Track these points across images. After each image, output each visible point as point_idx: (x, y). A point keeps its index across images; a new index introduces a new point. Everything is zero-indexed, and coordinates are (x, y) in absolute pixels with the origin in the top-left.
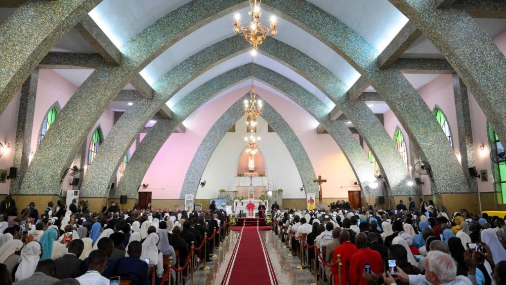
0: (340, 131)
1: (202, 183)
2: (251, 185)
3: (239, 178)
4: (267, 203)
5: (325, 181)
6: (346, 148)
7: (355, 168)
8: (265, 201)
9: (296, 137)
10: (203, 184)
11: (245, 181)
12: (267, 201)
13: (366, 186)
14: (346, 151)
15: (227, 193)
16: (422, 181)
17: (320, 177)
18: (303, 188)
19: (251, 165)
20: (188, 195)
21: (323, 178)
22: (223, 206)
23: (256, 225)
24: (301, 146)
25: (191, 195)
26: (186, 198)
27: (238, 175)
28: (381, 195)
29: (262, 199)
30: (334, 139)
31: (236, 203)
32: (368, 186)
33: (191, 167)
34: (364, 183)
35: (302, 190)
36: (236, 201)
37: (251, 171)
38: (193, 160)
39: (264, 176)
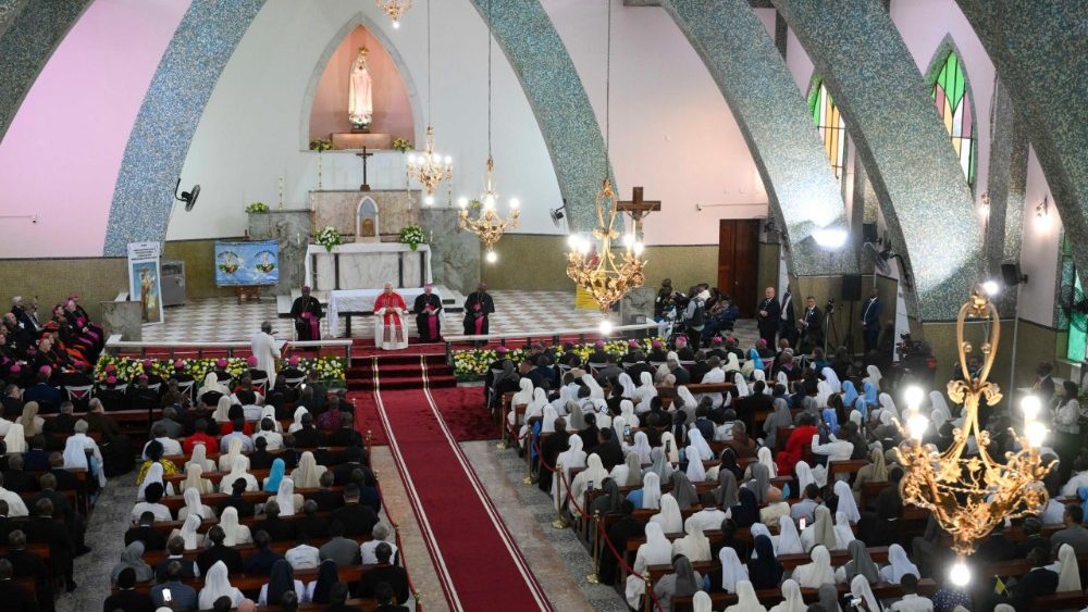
0: (732, 33)
1: (184, 194)
2: (365, 188)
3: (315, 155)
4: (429, 256)
5: (656, 206)
6: (746, 101)
7: (771, 173)
8: (421, 247)
9: (546, 17)
10: (189, 198)
11: (341, 170)
12: (426, 248)
13: (803, 237)
14: (745, 113)
15: (275, 218)
16: (1023, 272)
17: (638, 192)
18: (563, 211)
19: (361, 107)
20: (137, 246)
21: (647, 197)
22: (265, 269)
23: (420, 385)
24: (563, 54)
25: (150, 245)
26: (132, 255)
27: (313, 146)
28: (850, 270)
29: (409, 242)
30: (707, 63)
31: (314, 257)
32: (811, 237)
33: (138, 134)
34: (798, 227)
35: (560, 216)
36: (312, 249)
37: (362, 129)
38: (145, 107)
39: (412, 147)
